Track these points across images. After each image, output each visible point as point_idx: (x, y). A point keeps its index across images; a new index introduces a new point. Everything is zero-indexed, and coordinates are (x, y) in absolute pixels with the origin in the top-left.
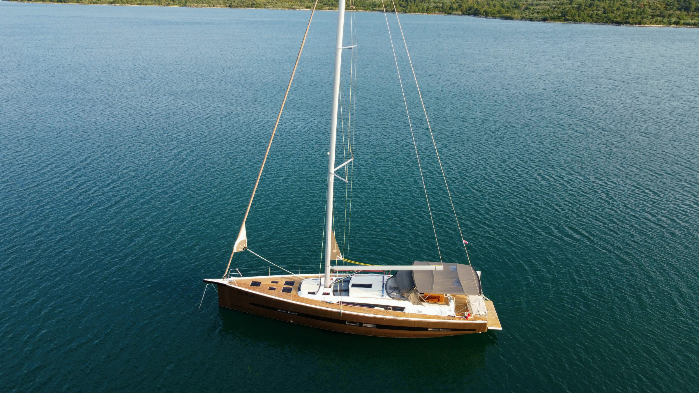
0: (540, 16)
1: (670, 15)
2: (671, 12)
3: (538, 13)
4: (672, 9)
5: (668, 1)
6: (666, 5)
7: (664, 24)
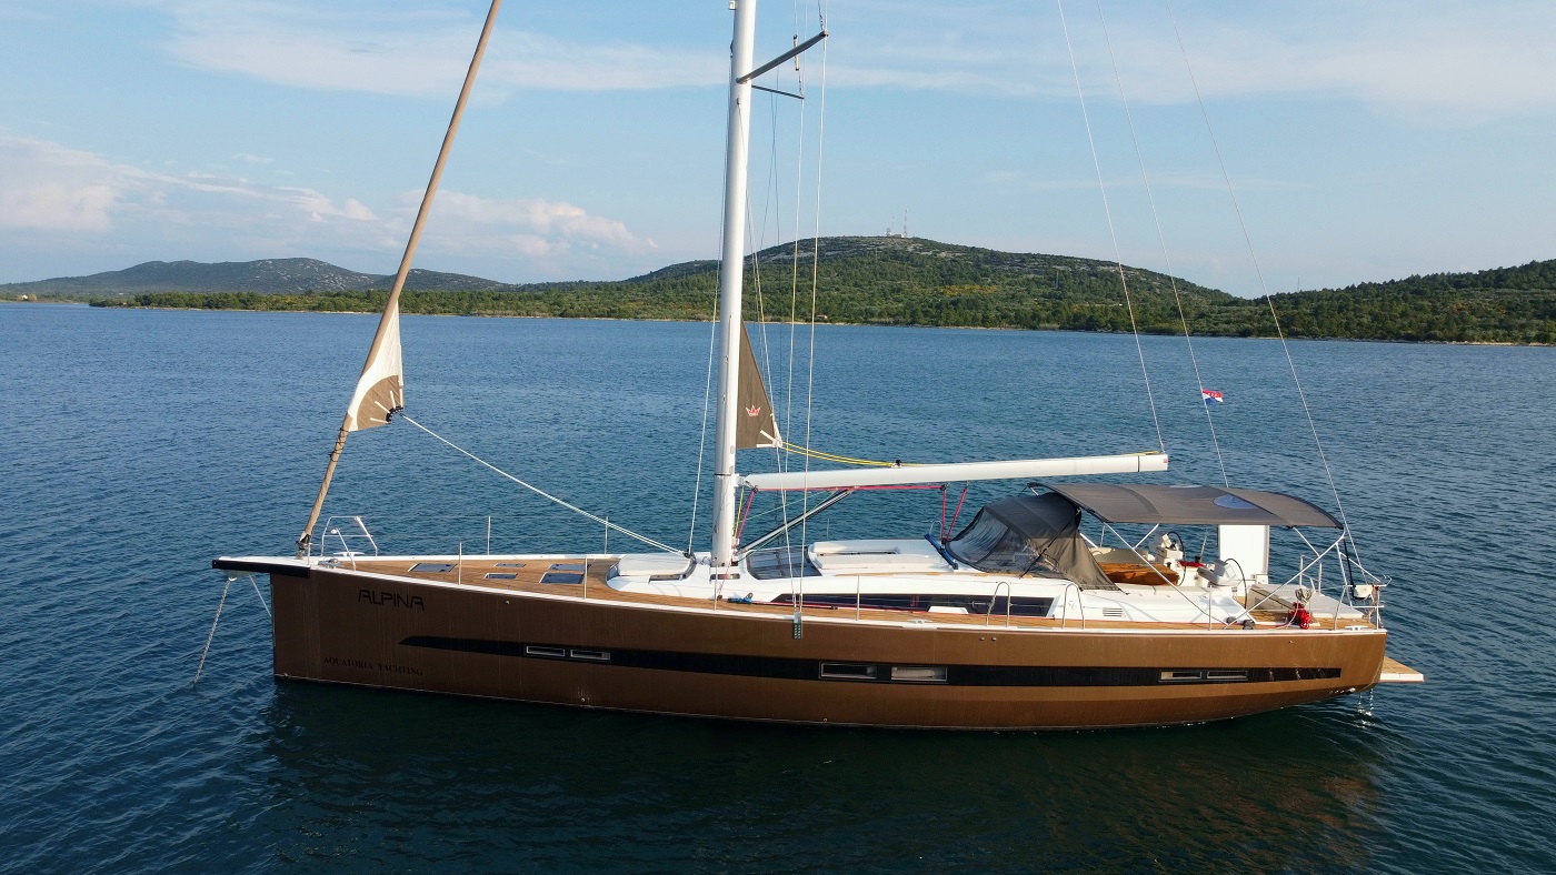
0: (1233, 328)
1: (1523, 326)
2: (1523, 321)
3: (1227, 323)
4: (1524, 316)
5: (1509, 302)
6: (1509, 309)
7: (1514, 339)
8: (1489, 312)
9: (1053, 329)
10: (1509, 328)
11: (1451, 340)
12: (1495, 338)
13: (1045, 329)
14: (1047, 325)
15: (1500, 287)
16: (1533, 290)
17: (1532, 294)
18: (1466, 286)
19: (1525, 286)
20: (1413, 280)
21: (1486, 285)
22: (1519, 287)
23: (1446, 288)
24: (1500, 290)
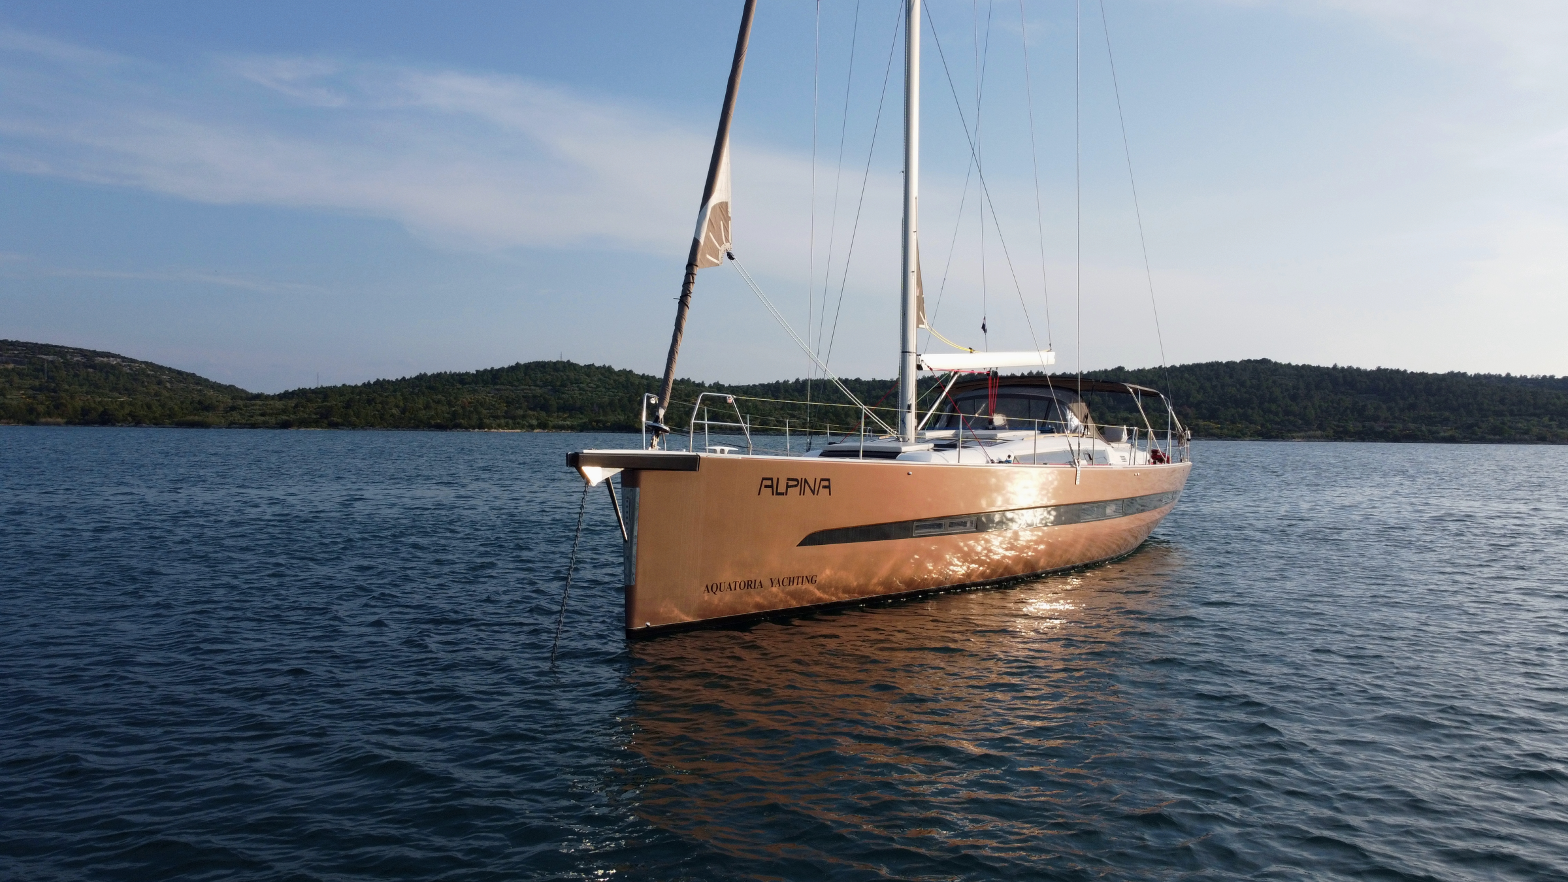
1: (524, 417)
3: (261, 416)
4: (521, 408)
5: (507, 397)
6: (507, 402)
7: (522, 427)
8: (494, 405)
9: (58, 424)
10: (514, 418)
11: (474, 429)
12: (507, 426)
13: (48, 424)
14: (49, 420)
15: (496, 384)
16: (522, 387)
17: (522, 390)
18: (469, 384)
19: (516, 383)
20: (421, 378)
21: (485, 383)
22: (511, 384)
23: (453, 385)
24: (498, 387)
